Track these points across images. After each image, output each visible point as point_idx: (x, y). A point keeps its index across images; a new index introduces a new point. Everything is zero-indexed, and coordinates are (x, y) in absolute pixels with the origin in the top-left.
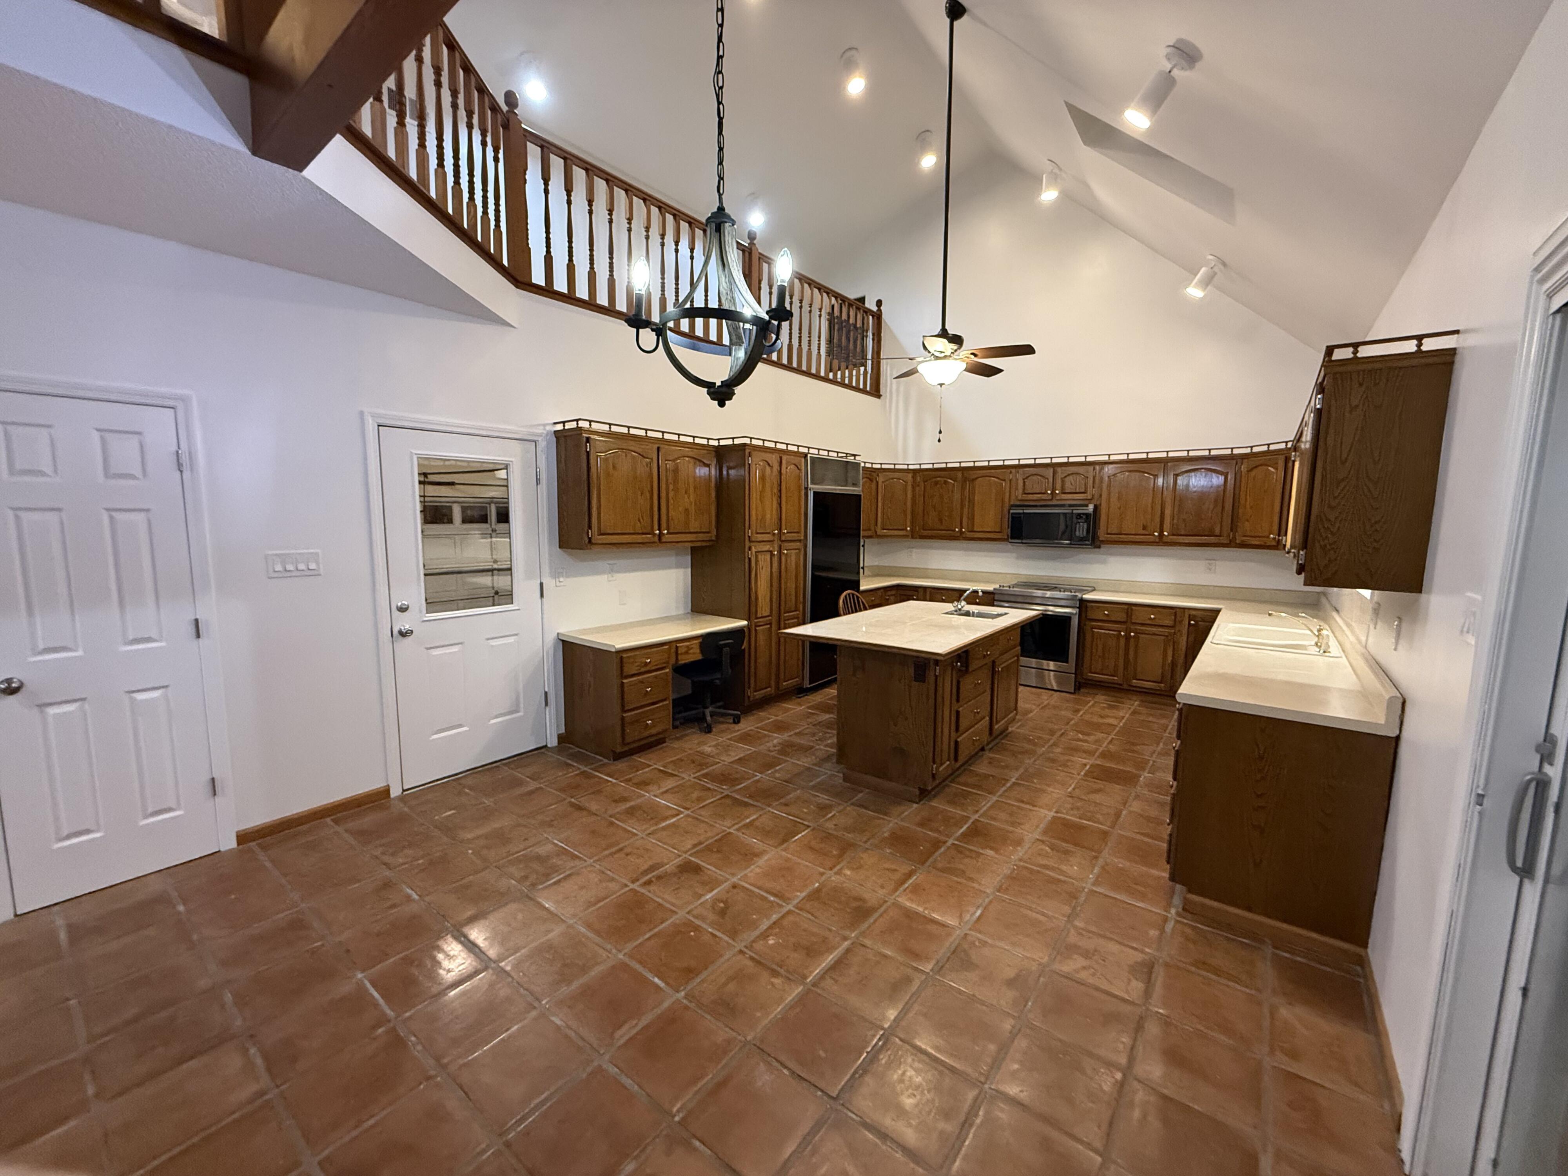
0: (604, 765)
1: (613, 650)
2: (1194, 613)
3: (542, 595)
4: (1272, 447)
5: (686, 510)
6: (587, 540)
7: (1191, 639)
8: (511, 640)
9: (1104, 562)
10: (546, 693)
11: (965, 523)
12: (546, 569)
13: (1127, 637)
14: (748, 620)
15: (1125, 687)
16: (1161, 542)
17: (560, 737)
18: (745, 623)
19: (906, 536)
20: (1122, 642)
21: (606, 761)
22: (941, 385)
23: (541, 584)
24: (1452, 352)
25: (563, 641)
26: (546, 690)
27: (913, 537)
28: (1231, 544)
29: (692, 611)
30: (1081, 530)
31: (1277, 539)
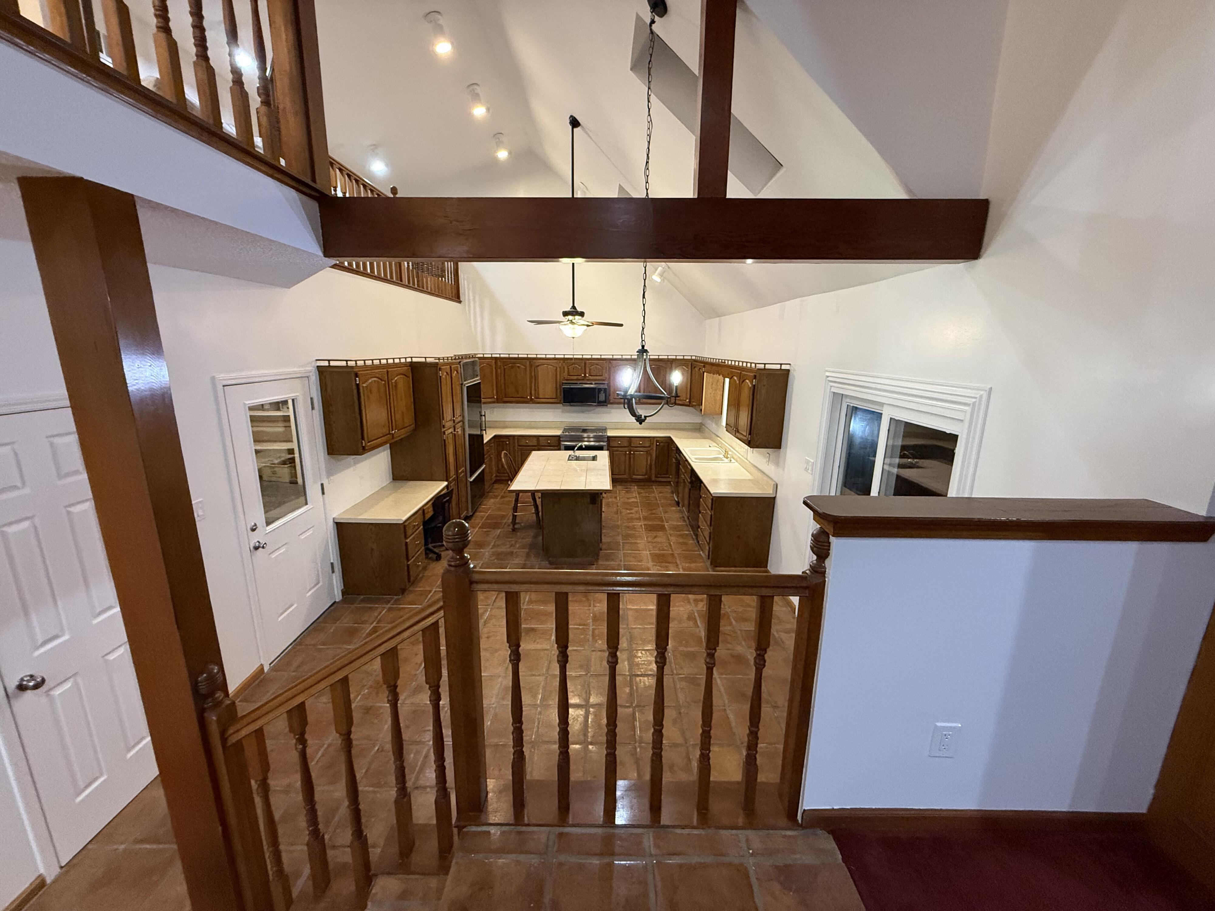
1: (401, 522)
2: (658, 439)
3: (323, 493)
5: (403, 413)
6: (361, 448)
7: (657, 452)
8: (310, 532)
9: (610, 413)
10: (332, 564)
11: (533, 393)
12: (324, 473)
13: (630, 454)
14: (447, 481)
15: (630, 480)
18: (446, 483)
19: (494, 402)
20: (627, 456)
21: (396, 597)
22: (573, 338)
23: (322, 485)
24: (789, 370)
25: (336, 523)
26: (332, 561)
27: (498, 402)
29: (393, 479)
30: (602, 397)
31: (690, 402)
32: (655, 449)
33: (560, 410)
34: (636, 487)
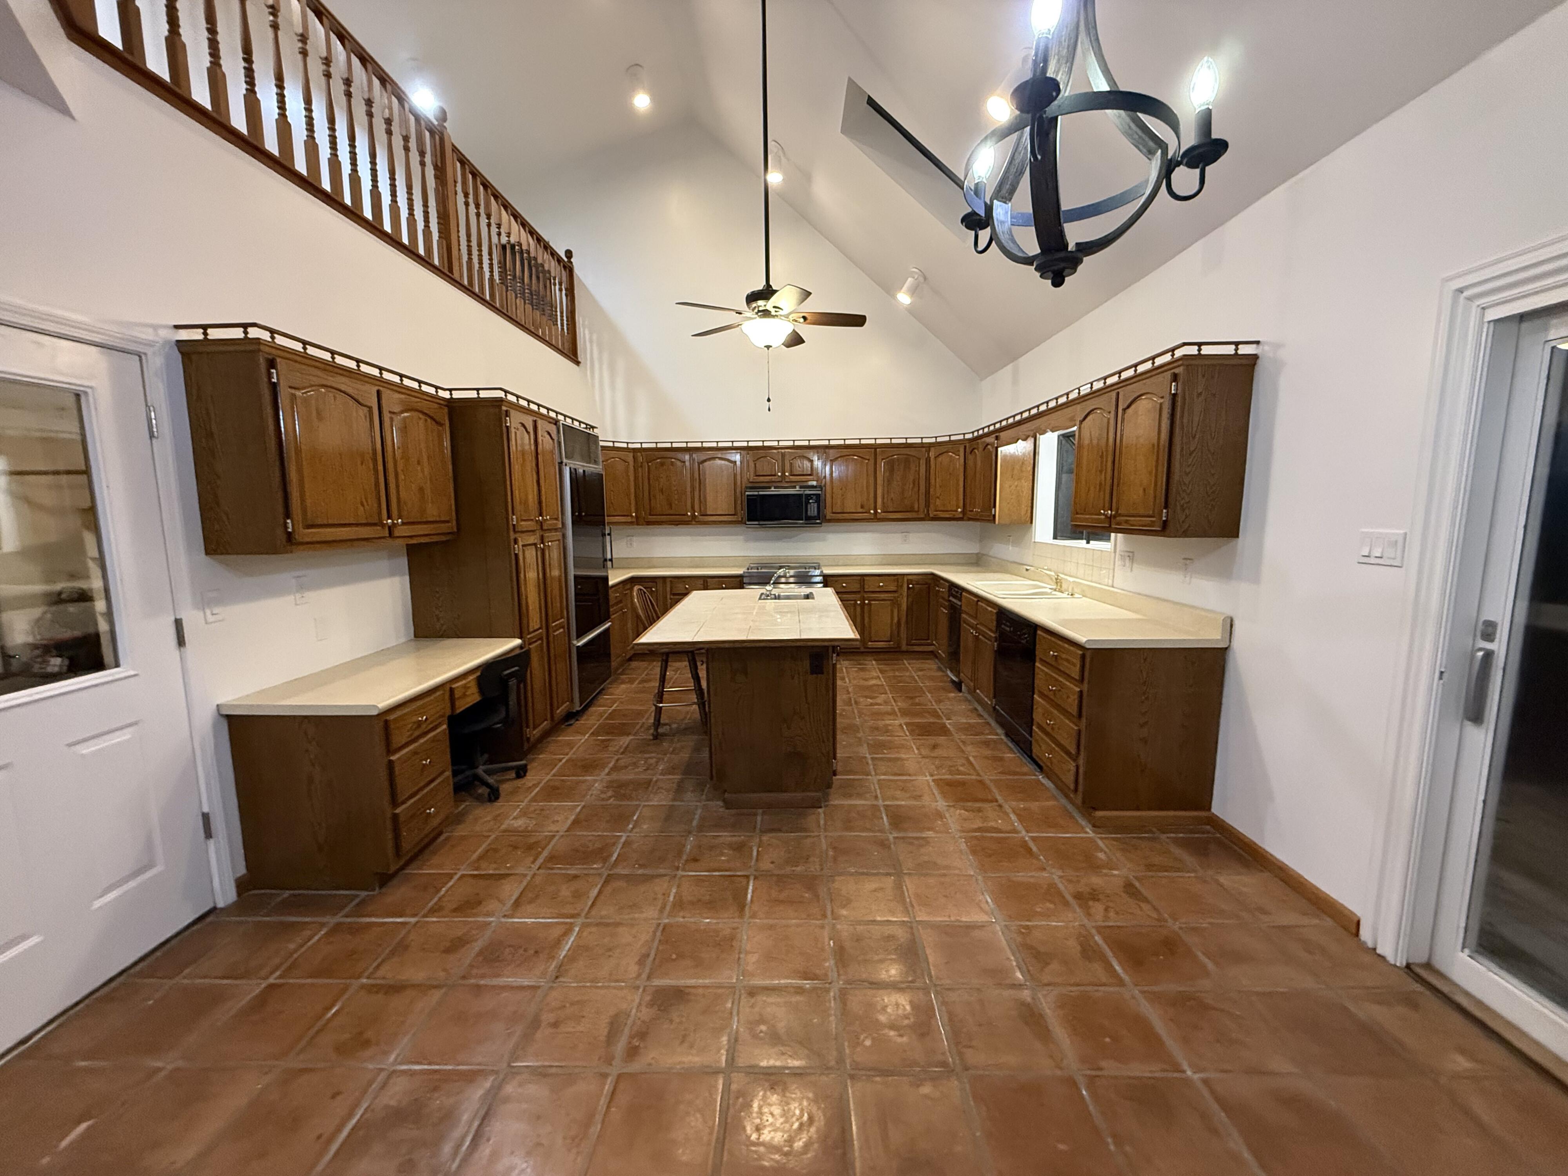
0: (363, 902)
1: (375, 713)
2: (910, 577)
3: (181, 641)
4: (953, 438)
5: (421, 490)
6: (284, 538)
7: (910, 599)
8: (125, 736)
9: (824, 540)
10: (206, 817)
11: (697, 507)
12: (185, 596)
13: (863, 604)
14: (521, 638)
15: (862, 650)
16: (876, 519)
17: (242, 885)
18: (518, 641)
19: (631, 523)
20: (858, 609)
21: (363, 894)
22: (768, 347)
23: (178, 623)
24: (1255, 357)
25: (229, 717)
26: (206, 809)
27: (638, 524)
28: (927, 518)
29: (415, 636)
30: (813, 510)
31: (963, 512)
32: (905, 594)
33: (742, 537)
34: (874, 662)
